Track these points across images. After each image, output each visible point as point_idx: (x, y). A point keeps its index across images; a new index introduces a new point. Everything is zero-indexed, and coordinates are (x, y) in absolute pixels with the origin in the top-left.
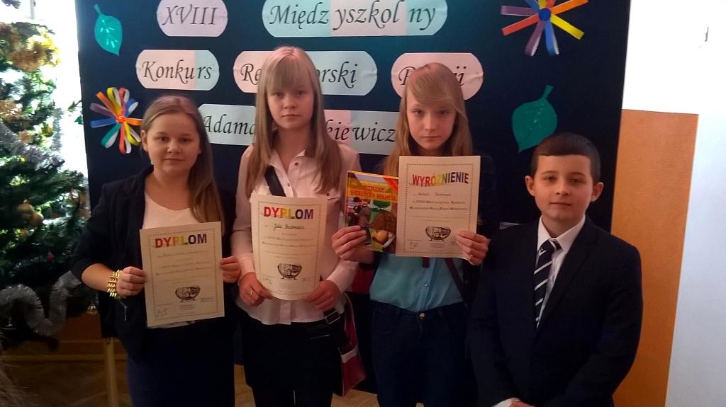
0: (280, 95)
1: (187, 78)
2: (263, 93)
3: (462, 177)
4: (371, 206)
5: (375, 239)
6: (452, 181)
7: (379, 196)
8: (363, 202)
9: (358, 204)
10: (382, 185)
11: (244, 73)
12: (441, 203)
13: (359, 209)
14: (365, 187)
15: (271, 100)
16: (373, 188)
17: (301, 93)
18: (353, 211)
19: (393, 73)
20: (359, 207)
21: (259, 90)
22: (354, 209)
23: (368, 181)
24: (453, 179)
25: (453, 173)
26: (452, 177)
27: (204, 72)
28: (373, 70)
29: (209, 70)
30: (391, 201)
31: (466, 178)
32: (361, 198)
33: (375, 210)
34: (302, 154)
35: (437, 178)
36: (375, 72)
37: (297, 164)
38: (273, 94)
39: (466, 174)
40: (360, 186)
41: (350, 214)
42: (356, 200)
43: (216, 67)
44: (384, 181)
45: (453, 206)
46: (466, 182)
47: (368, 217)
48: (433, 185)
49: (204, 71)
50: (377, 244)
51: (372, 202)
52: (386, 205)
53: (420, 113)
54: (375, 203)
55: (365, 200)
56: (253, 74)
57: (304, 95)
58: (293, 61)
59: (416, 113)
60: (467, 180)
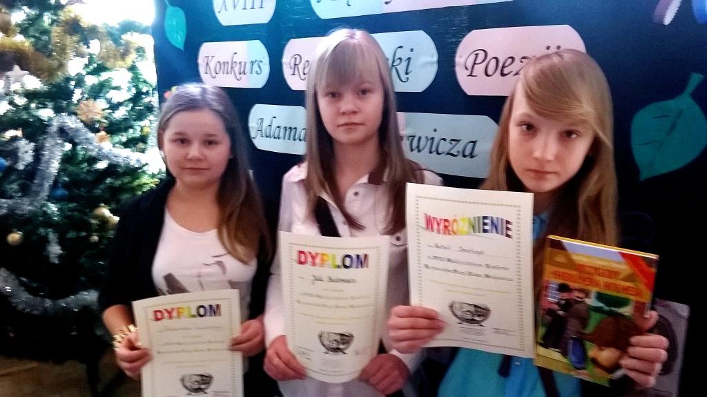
0: (335, 95)
1: (240, 74)
2: (313, 92)
3: (501, 227)
4: (592, 301)
5: (595, 362)
6: (485, 231)
7: (608, 286)
8: (577, 294)
9: (565, 295)
10: (615, 266)
11: (293, 66)
12: (470, 264)
13: (567, 305)
14: (580, 268)
15: (323, 103)
16: (596, 269)
17: (364, 92)
18: (556, 307)
19: (457, 59)
20: (567, 301)
21: (308, 87)
22: (558, 304)
23: (587, 257)
24: (487, 227)
25: (485, 218)
26: (485, 224)
27: (256, 68)
28: (432, 56)
29: (260, 63)
30: (632, 297)
31: (508, 229)
32: (572, 285)
33: (597, 309)
34: (365, 179)
35: (461, 224)
36: (435, 58)
37: (356, 194)
38: (327, 95)
39: (508, 222)
40: (572, 264)
41: (550, 312)
42: (563, 288)
43: (266, 60)
44: (620, 259)
45: (488, 271)
46: (508, 236)
47: (584, 321)
48: (455, 233)
49: (255, 66)
50: (598, 371)
51: (593, 295)
52: (623, 303)
53: (530, 128)
54: (600, 297)
55: (580, 290)
56: (301, 67)
57: (368, 94)
58: (354, 45)
59: (524, 127)
60: (509, 233)
